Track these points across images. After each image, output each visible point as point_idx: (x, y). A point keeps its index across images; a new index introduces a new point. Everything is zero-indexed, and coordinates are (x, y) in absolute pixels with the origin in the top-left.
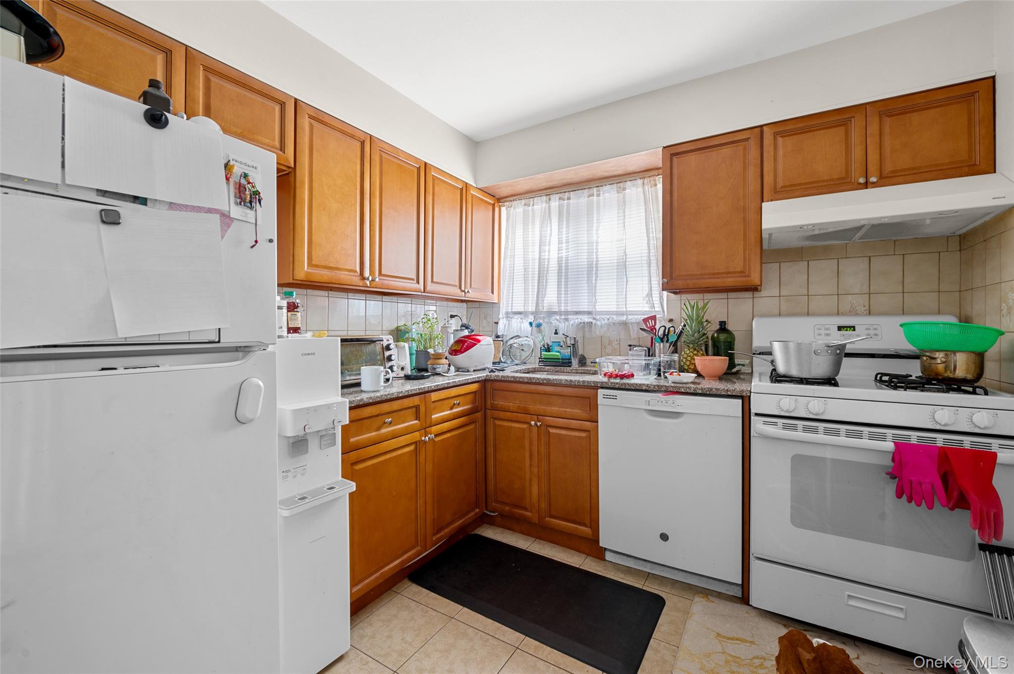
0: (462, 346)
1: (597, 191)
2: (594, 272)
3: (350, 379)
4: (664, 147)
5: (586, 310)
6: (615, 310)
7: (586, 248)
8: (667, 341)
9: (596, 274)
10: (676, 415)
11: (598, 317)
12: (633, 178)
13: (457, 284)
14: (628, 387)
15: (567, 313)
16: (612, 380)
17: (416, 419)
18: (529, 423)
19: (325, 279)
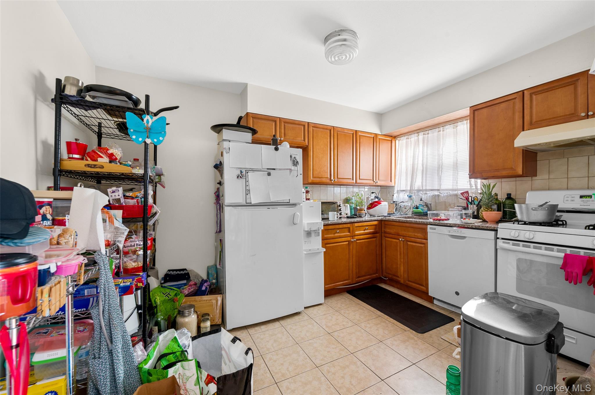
0: (372, 206)
1: (443, 129)
2: (440, 170)
3: (326, 216)
4: (470, 107)
5: (437, 188)
6: (451, 188)
7: (437, 157)
8: (474, 204)
9: (441, 170)
10: (464, 237)
11: (442, 192)
12: (462, 120)
13: (372, 179)
14: (441, 224)
15: (426, 190)
16: (435, 221)
17: (349, 232)
18: (399, 240)
19: (318, 182)
